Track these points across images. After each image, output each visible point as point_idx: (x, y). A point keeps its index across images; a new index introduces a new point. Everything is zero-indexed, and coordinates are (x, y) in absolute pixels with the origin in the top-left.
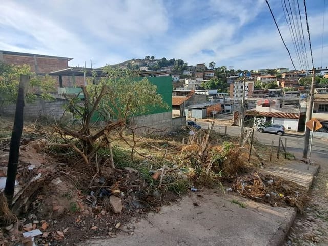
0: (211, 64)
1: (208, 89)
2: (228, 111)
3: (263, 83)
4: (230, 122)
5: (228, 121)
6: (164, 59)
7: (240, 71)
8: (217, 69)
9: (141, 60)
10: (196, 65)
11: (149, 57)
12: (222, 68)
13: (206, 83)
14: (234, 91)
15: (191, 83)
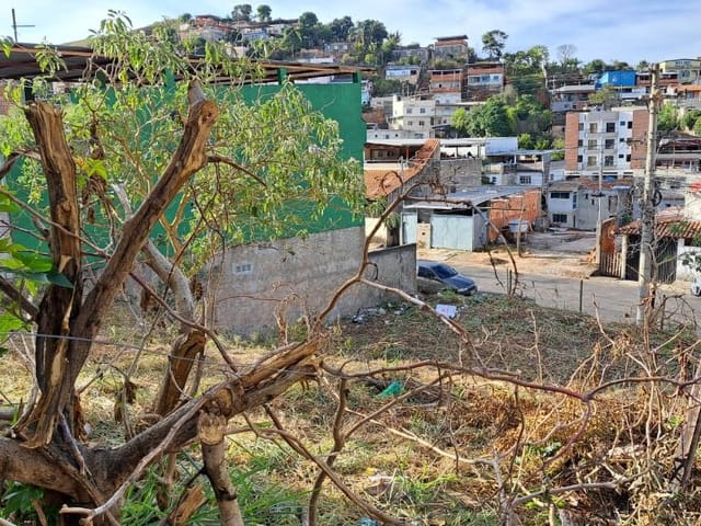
0: (490, 41)
1: (483, 134)
2: (561, 218)
3: (689, 109)
4: (582, 263)
5: (574, 259)
6: (311, 18)
7: (599, 68)
8: (513, 57)
9: (217, 19)
10: (434, 42)
11: (247, 9)
12: (530, 54)
13: (471, 111)
14: (580, 143)
15: (416, 112)
